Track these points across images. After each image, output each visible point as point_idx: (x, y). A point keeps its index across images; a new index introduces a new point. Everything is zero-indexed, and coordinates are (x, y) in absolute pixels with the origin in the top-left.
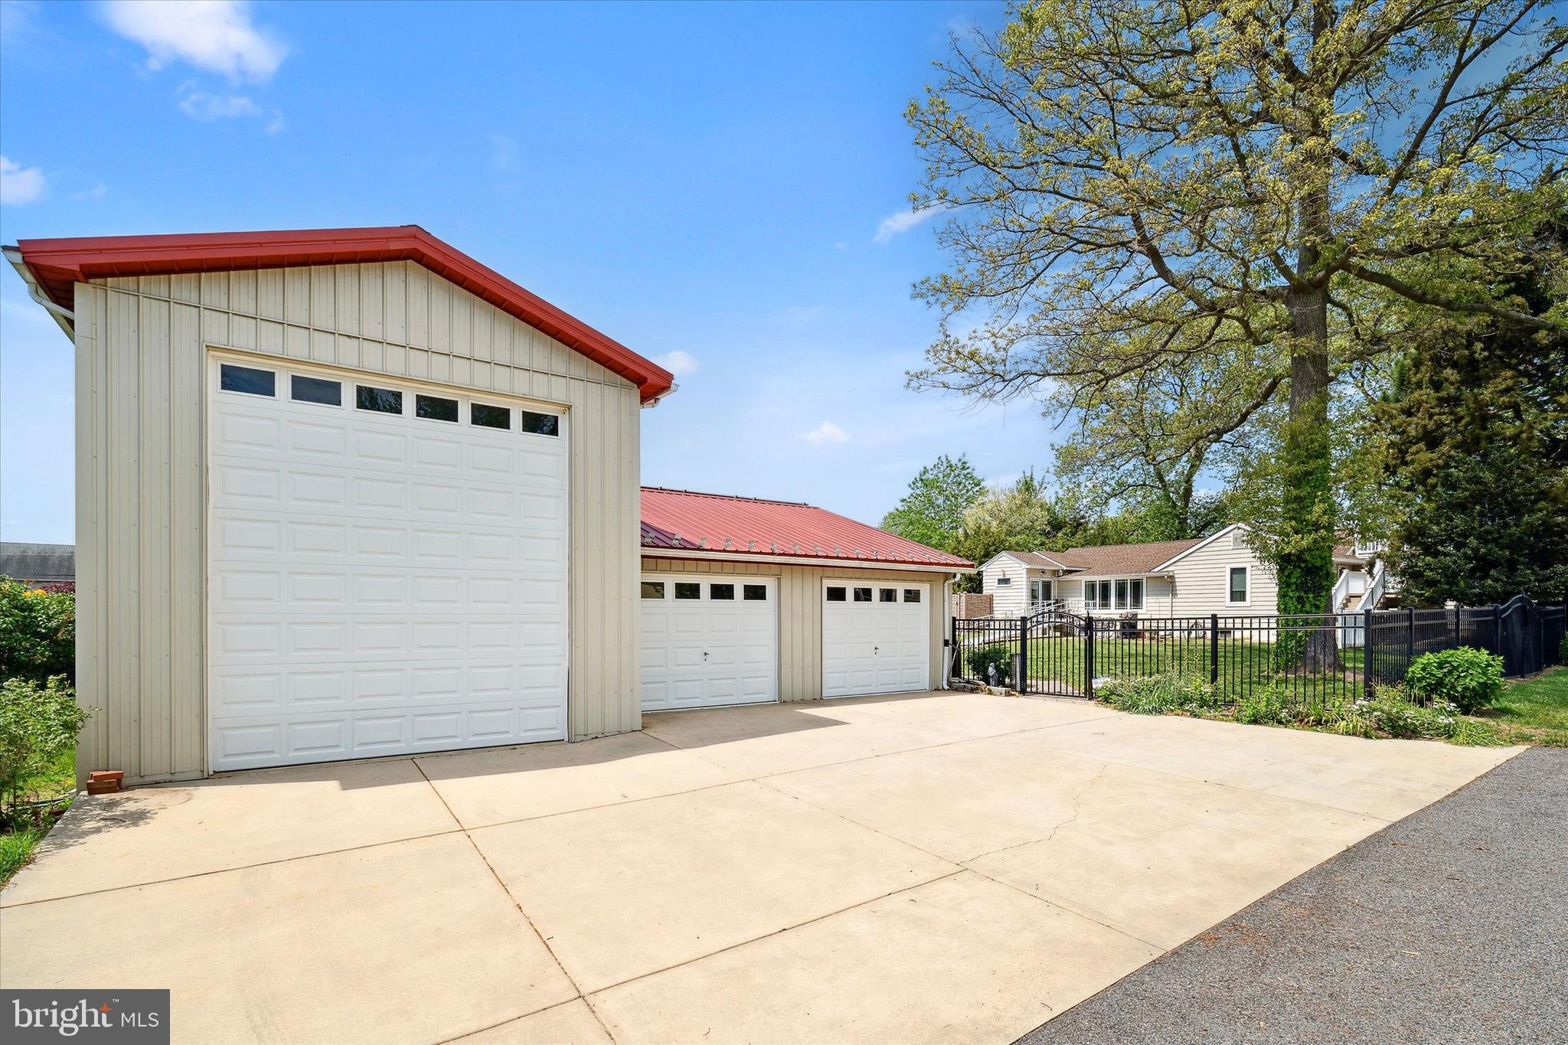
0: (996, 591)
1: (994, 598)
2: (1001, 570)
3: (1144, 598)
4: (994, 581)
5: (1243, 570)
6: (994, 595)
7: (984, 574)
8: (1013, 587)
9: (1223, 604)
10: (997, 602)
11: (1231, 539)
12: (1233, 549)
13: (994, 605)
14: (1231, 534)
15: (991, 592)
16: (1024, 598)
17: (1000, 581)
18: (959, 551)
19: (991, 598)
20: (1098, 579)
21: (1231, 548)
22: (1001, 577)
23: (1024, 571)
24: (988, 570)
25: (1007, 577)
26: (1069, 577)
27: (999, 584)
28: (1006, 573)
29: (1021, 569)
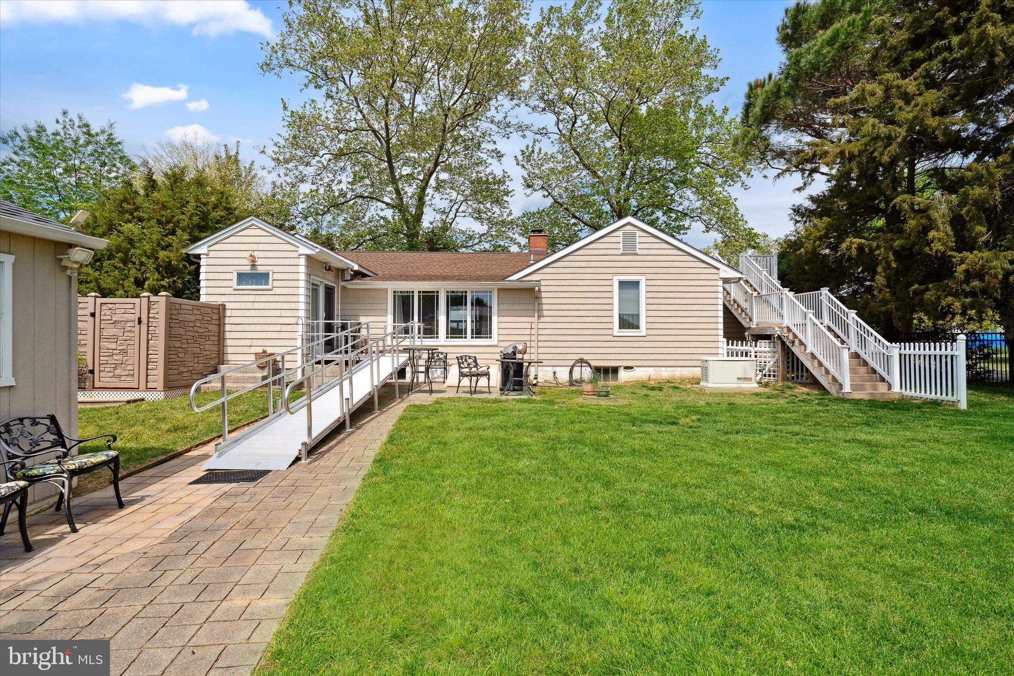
0: (232, 298)
1: (228, 313)
2: (247, 254)
3: (495, 319)
4: (228, 276)
5: (636, 284)
6: (228, 306)
7: (203, 262)
8: (276, 291)
9: (609, 332)
10: (232, 320)
11: (621, 240)
12: (622, 255)
13: (228, 328)
14: (620, 233)
15: (219, 300)
16: (302, 314)
17: (242, 278)
18: (137, 209)
19: (220, 311)
20: (416, 287)
21: (621, 251)
22: (247, 269)
23: (302, 261)
24: (212, 254)
25: (261, 269)
26: (358, 284)
27: (239, 283)
28: (259, 262)
29: (295, 254)
